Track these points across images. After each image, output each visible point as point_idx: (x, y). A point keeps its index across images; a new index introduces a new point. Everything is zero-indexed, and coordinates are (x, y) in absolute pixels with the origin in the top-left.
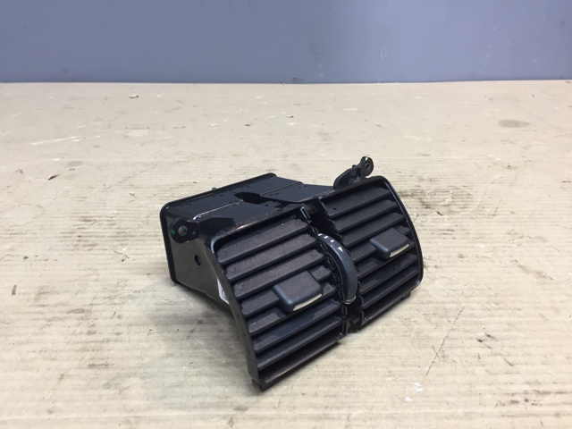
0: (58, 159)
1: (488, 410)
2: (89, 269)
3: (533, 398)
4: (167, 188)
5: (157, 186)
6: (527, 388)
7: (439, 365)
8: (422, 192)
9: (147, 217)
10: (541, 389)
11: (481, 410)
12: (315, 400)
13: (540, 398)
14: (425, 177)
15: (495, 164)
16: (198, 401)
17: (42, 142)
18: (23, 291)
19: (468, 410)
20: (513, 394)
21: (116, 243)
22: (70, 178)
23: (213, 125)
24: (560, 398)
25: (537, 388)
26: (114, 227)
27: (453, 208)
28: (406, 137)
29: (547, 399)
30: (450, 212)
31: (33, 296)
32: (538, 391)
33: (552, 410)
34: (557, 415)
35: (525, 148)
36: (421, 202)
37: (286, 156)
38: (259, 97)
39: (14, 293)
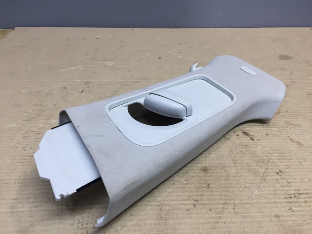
7: (263, 183)
12: (221, 197)
16: (180, 198)
20: (290, 194)
25: (298, 192)
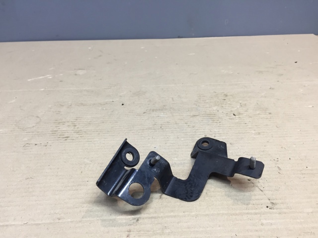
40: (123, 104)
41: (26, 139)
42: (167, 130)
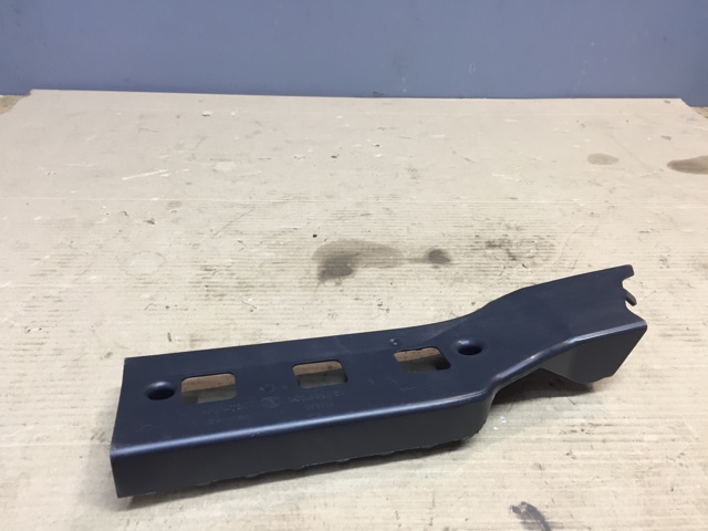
0: (155, 199)
1: (553, 437)
2: (227, 319)
3: (587, 428)
4: (271, 235)
5: (260, 233)
6: (583, 421)
8: (509, 242)
9: (261, 266)
10: (594, 422)
11: (548, 436)
13: (592, 429)
14: (512, 226)
15: (579, 210)
17: (132, 177)
18: (177, 338)
19: (539, 437)
21: (241, 294)
22: (176, 221)
23: (299, 156)
24: (608, 429)
26: (235, 277)
27: (537, 260)
28: (494, 175)
29: (598, 429)
30: (534, 264)
31: (188, 343)
32: (592, 425)
33: (601, 437)
34: (604, 441)
35: (611, 192)
36: (509, 253)
37: (378, 198)
38: (339, 117)
39: (170, 340)
40: (315, 236)
41: (147, 296)
42: (403, 289)
